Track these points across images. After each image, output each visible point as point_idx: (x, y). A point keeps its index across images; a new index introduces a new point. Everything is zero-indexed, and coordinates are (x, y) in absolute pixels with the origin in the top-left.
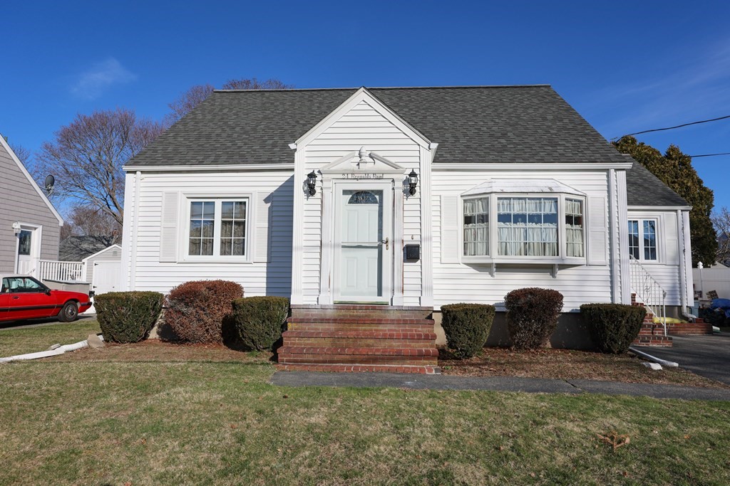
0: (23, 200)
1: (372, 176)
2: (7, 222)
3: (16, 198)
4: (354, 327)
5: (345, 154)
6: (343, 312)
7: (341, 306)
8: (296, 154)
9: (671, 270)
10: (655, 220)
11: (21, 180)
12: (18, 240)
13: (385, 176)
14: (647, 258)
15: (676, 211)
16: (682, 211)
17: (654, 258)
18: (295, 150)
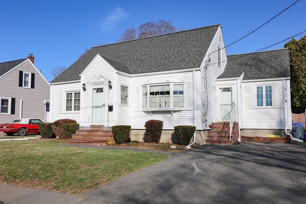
0: (47, 92)
1: (100, 83)
2: (41, 100)
3: (44, 92)
4: (92, 133)
5: (93, 76)
6: (92, 128)
7: (92, 126)
8: (81, 78)
9: (279, 111)
10: (272, 85)
11: (46, 85)
12: (46, 106)
13: (104, 83)
14: (267, 105)
15: (282, 80)
16: (285, 80)
17: (271, 105)
18: (81, 77)
